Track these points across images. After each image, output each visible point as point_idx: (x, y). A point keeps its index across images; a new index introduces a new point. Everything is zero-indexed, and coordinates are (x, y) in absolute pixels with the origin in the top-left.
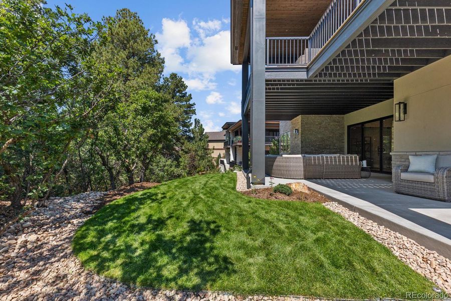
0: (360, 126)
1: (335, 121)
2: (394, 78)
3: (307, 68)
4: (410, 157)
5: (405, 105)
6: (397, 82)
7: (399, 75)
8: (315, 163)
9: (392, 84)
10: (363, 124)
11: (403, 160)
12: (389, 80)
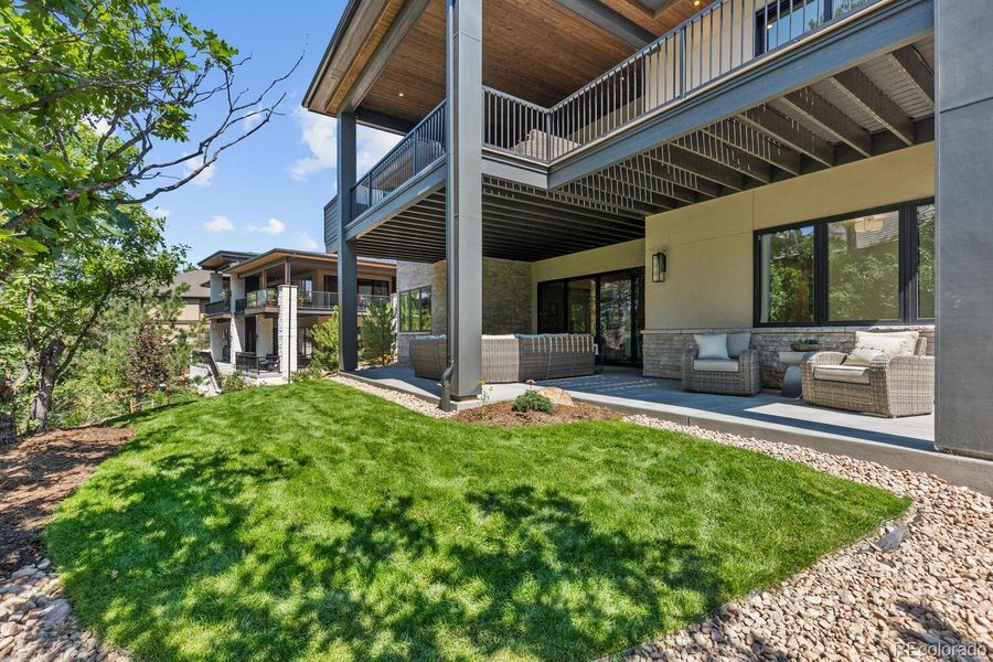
0: (563, 284)
1: (517, 272)
2: (647, 213)
3: (549, 169)
4: (697, 338)
5: (664, 257)
6: (650, 219)
7: (655, 210)
8: (536, 350)
9: (643, 223)
10: (566, 281)
11: (660, 342)
12: (639, 215)
